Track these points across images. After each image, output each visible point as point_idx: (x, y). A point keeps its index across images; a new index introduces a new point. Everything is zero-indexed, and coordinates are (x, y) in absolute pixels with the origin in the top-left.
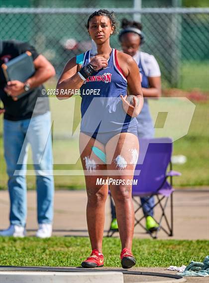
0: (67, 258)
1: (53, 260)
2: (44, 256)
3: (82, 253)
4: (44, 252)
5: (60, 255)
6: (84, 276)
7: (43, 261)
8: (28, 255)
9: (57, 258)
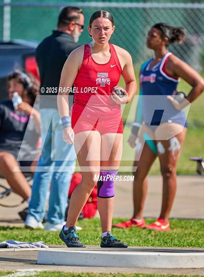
0: (172, 240)
1: (159, 240)
2: (149, 237)
3: (186, 235)
4: (149, 233)
5: (165, 237)
6: (186, 256)
7: (149, 241)
8: (135, 236)
9: (161, 239)
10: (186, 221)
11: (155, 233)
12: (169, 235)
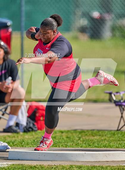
0: (93, 143)
1: (85, 144)
2: (79, 142)
3: (102, 140)
4: (79, 139)
5: (89, 142)
6: (103, 154)
7: (79, 145)
8: (70, 141)
9: (87, 143)
10: (102, 131)
11: (83, 139)
12: (92, 140)
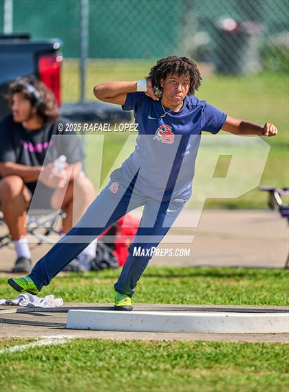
0: (238, 295)
1: (221, 296)
2: (208, 291)
3: (256, 289)
4: (208, 287)
5: (229, 292)
6: (264, 317)
7: (209, 298)
9: (225, 294)
11: (216, 286)
12: (234, 289)
